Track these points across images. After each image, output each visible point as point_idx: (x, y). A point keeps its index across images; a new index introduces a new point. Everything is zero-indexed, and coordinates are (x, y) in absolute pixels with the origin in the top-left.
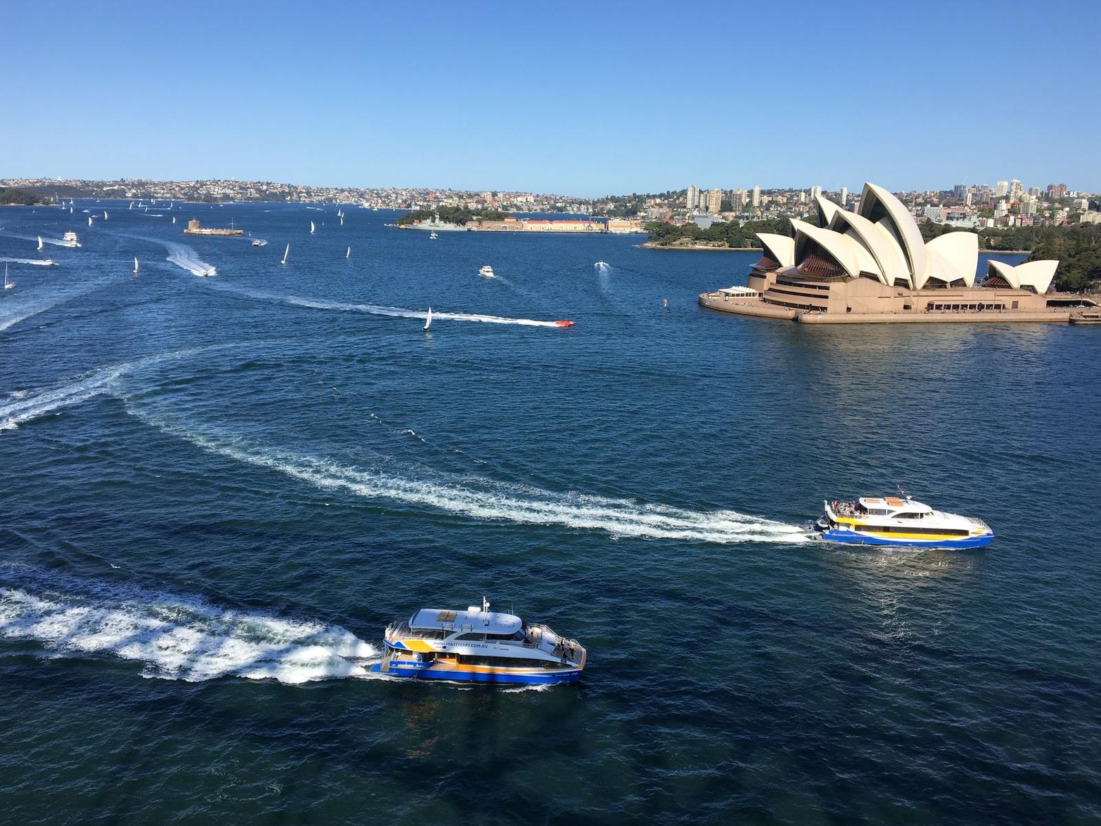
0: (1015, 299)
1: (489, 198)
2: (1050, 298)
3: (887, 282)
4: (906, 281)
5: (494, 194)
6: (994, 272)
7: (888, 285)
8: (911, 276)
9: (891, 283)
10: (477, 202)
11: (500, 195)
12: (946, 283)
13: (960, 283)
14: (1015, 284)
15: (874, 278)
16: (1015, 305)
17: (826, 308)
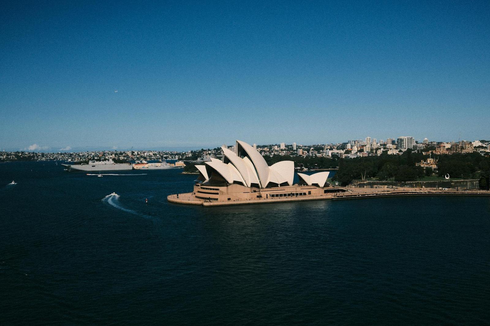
0: (309, 190)
1: (130, 155)
2: (326, 189)
3: (247, 185)
4: (258, 184)
5: (133, 153)
6: (300, 178)
7: (248, 187)
8: (260, 182)
9: (249, 186)
10: (124, 156)
11: (136, 153)
12: (278, 184)
13: (286, 184)
14: (310, 183)
15: (241, 183)
16: (310, 193)
17: (218, 199)
